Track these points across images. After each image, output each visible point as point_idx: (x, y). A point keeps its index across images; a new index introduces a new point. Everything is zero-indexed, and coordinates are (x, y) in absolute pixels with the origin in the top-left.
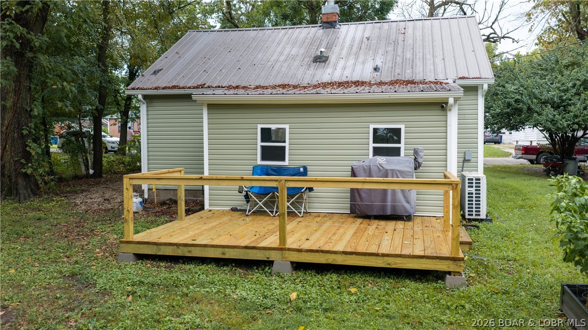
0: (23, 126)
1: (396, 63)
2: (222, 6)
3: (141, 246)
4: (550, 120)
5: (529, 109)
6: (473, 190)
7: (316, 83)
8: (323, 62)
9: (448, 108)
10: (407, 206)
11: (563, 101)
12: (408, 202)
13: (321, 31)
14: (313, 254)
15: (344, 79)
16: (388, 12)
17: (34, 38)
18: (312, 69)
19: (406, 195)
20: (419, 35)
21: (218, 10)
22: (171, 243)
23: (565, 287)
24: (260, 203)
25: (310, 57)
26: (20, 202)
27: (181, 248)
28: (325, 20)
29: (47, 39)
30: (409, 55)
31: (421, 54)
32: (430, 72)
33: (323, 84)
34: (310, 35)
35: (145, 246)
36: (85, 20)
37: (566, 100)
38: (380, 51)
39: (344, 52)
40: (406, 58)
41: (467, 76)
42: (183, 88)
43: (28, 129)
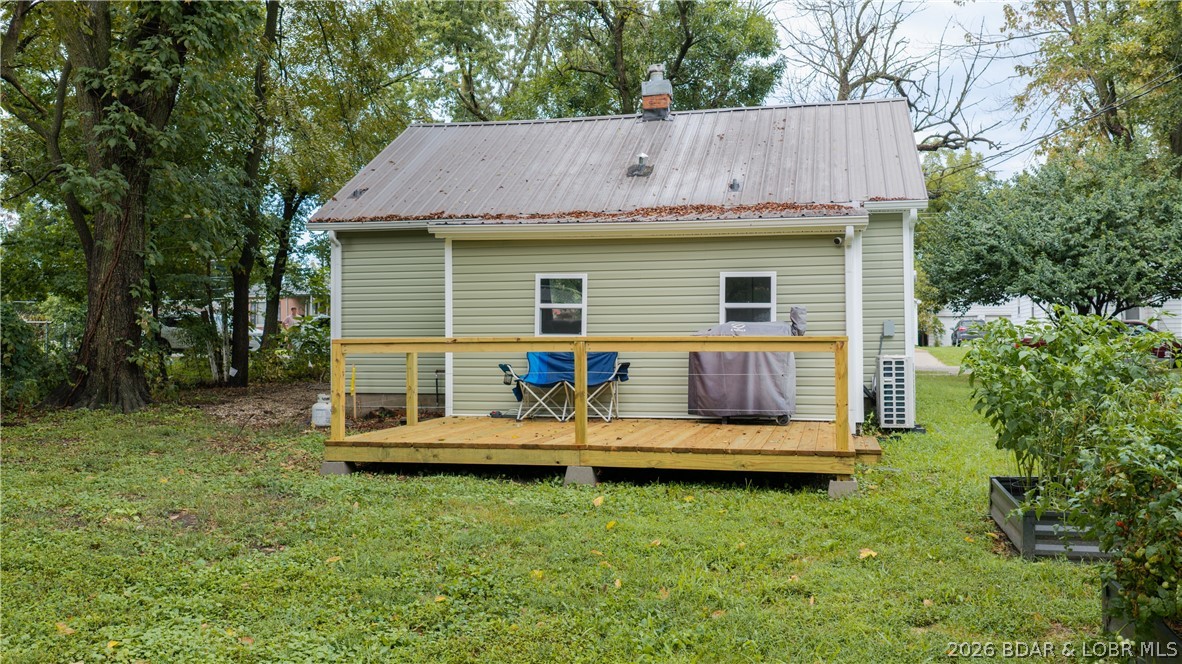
0: (130, 283)
1: (766, 176)
2: (455, 84)
3: (358, 449)
4: (1047, 281)
5: (1014, 264)
6: (892, 380)
7: (633, 209)
8: (644, 175)
9: (846, 244)
10: (780, 400)
11: (1070, 248)
12: (782, 394)
13: (641, 125)
14: (628, 453)
15: (680, 203)
16: (763, 94)
17: (157, 133)
18: (625, 186)
19: (778, 382)
20: (808, 132)
21: (448, 92)
22: (406, 443)
23: (995, 480)
24: (541, 401)
25: (621, 168)
26: (123, 411)
27: (422, 450)
28: (647, 107)
29: (178, 136)
30: (789, 164)
31: (810, 162)
32: (823, 190)
33: (643, 210)
34: (622, 131)
35: (365, 449)
36: (238, 106)
37: (1075, 246)
38: (741, 158)
39: (681, 159)
40: (784, 169)
41: (883, 195)
42: (406, 219)
43: (139, 288)
